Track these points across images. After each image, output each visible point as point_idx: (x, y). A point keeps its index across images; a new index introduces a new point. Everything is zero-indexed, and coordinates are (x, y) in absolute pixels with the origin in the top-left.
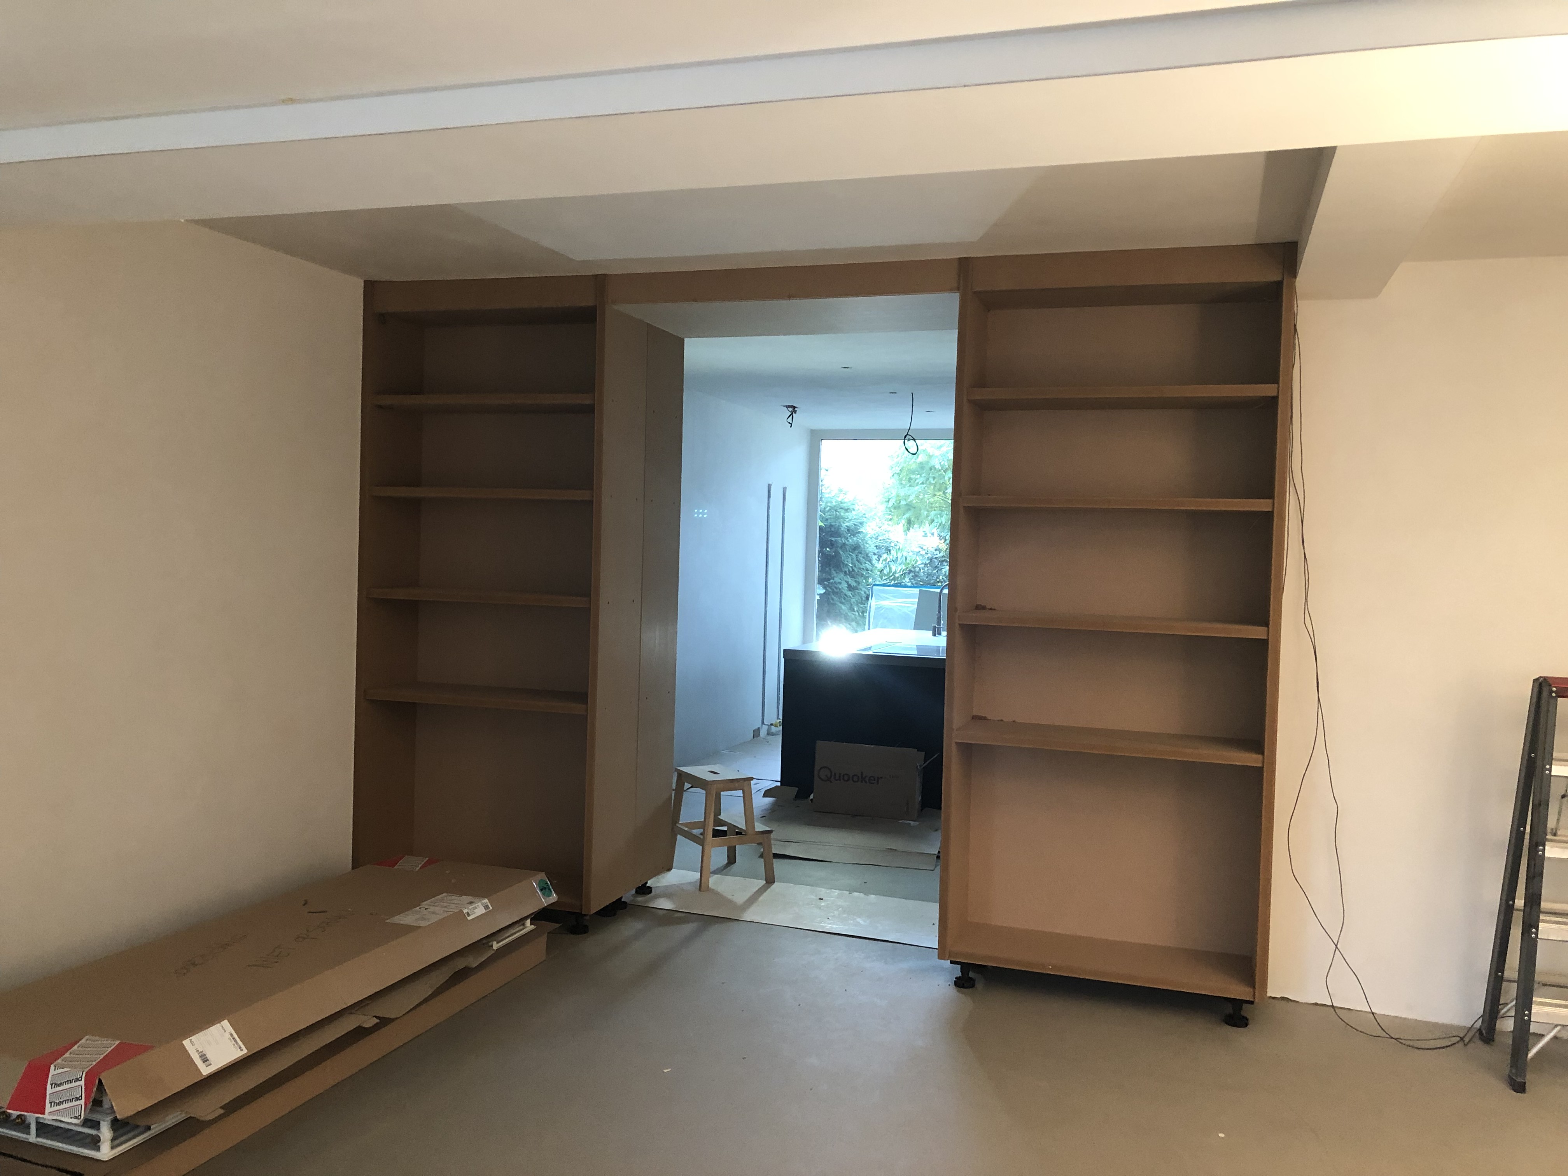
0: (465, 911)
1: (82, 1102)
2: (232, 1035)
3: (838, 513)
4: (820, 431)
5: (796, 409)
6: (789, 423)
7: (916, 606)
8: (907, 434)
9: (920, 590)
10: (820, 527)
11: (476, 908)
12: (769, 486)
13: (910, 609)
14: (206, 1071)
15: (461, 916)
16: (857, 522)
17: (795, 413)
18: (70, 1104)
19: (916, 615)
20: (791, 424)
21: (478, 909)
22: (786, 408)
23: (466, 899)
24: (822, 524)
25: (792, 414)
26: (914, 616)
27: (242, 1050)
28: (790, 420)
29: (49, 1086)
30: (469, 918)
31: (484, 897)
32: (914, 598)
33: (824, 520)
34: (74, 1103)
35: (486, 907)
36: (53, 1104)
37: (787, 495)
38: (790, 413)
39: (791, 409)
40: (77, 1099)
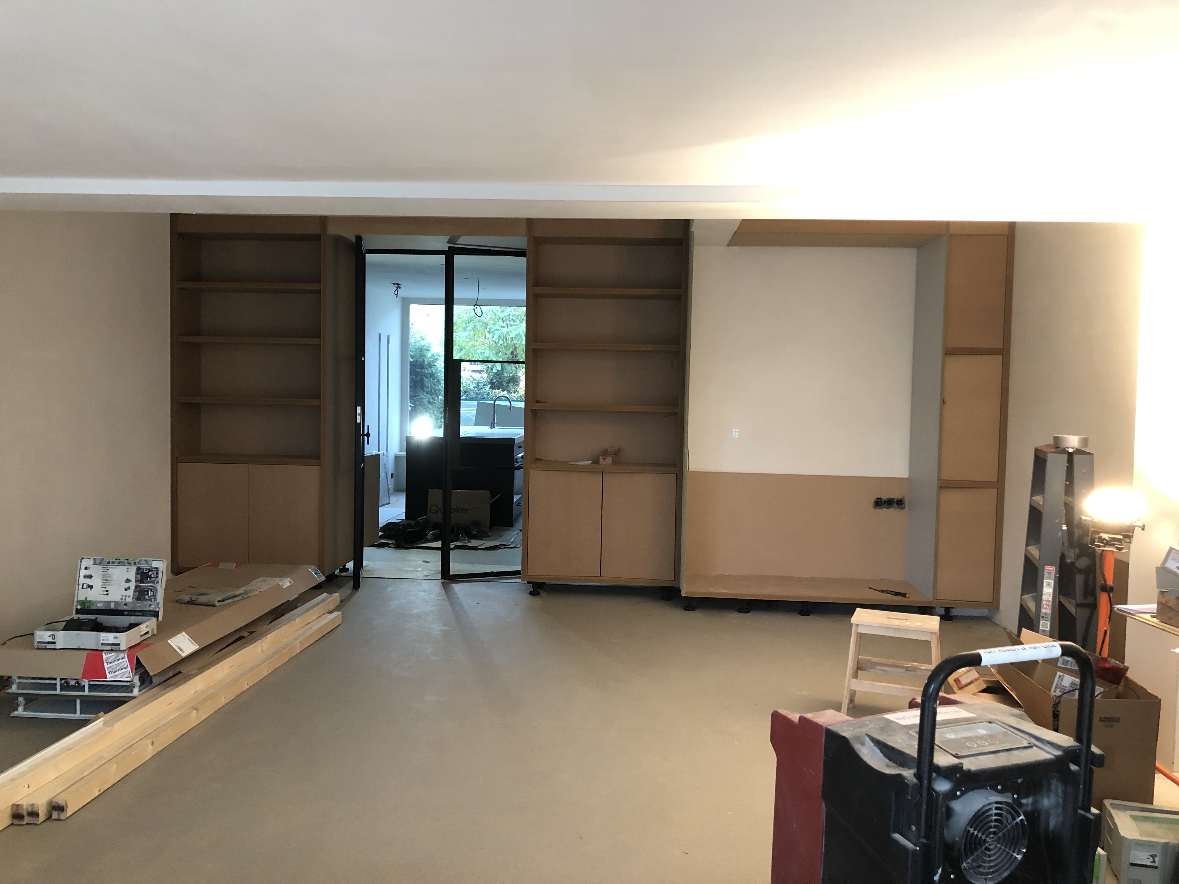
0: (280, 584)
1: (129, 669)
2: (189, 639)
3: (422, 353)
4: (411, 298)
5: (400, 286)
6: (396, 295)
7: (475, 412)
8: (476, 304)
9: (478, 402)
10: (410, 361)
11: (285, 583)
12: (380, 335)
13: (472, 414)
14: (184, 655)
15: (279, 587)
16: (434, 359)
17: (400, 288)
18: (121, 671)
19: (475, 418)
20: (397, 295)
21: (286, 583)
22: (393, 285)
23: (279, 579)
24: (411, 360)
25: (397, 289)
26: (475, 419)
27: (196, 646)
28: (396, 293)
29: (105, 664)
30: (284, 587)
31: (288, 577)
32: (474, 407)
33: (412, 357)
34: (124, 670)
35: (290, 582)
36: (111, 673)
37: (390, 339)
38: (396, 288)
39: (396, 286)
40: (125, 668)
